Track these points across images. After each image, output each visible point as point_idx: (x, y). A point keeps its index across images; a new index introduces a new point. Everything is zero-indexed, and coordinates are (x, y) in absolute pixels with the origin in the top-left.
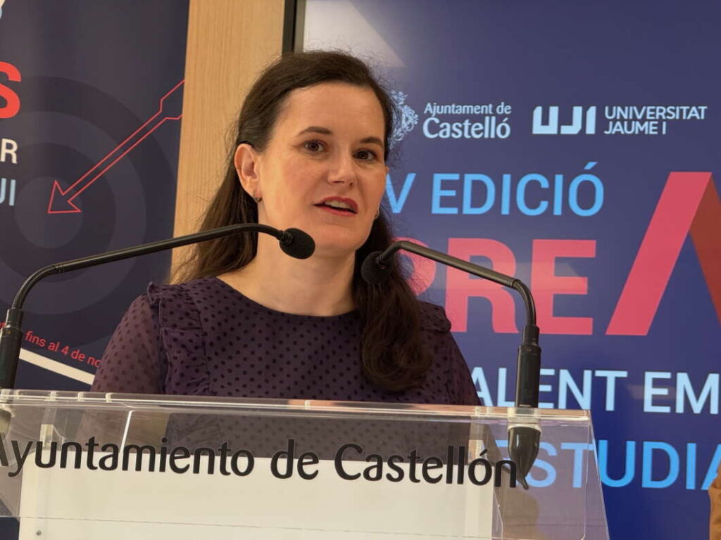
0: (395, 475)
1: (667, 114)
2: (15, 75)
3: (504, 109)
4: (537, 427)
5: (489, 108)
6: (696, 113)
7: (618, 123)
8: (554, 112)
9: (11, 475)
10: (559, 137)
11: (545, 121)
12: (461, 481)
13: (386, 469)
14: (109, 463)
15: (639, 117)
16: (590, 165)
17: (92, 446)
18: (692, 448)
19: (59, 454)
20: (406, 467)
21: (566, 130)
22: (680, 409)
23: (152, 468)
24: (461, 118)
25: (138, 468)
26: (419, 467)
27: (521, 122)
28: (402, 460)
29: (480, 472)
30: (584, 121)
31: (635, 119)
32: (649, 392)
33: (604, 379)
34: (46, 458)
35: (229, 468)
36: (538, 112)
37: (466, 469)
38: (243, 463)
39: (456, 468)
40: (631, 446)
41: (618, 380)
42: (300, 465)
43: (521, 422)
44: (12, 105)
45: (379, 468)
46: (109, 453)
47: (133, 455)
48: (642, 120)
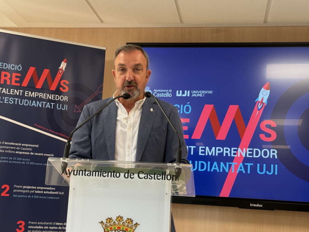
0: (151, 178)
1: (204, 92)
2: (67, 83)
3: (170, 91)
4: (181, 168)
6: (211, 92)
7: (194, 94)
8: (181, 91)
9: (68, 177)
10: (182, 97)
11: (179, 93)
12: (165, 179)
13: (149, 177)
14: (89, 175)
15: (199, 93)
16: (188, 103)
17: (85, 171)
18: (209, 163)
19: (78, 172)
20: (153, 176)
21: (183, 95)
22: (207, 154)
23: (98, 176)
24: (161, 93)
25: (95, 176)
26: (156, 176)
27: (174, 93)
28: (152, 175)
29: (169, 177)
30: (187, 94)
31: (198, 93)
32: (200, 151)
33: (191, 148)
34: (75, 173)
35: (115, 176)
36: (177, 92)
37: (166, 176)
38: (118, 175)
39: (164, 176)
40: (196, 162)
41: (194, 148)
42: (130, 175)
43: (177, 167)
44: (67, 89)
45: (147, 176)
46: (89, 172)
47: (94, 173)
48: (199, 94)
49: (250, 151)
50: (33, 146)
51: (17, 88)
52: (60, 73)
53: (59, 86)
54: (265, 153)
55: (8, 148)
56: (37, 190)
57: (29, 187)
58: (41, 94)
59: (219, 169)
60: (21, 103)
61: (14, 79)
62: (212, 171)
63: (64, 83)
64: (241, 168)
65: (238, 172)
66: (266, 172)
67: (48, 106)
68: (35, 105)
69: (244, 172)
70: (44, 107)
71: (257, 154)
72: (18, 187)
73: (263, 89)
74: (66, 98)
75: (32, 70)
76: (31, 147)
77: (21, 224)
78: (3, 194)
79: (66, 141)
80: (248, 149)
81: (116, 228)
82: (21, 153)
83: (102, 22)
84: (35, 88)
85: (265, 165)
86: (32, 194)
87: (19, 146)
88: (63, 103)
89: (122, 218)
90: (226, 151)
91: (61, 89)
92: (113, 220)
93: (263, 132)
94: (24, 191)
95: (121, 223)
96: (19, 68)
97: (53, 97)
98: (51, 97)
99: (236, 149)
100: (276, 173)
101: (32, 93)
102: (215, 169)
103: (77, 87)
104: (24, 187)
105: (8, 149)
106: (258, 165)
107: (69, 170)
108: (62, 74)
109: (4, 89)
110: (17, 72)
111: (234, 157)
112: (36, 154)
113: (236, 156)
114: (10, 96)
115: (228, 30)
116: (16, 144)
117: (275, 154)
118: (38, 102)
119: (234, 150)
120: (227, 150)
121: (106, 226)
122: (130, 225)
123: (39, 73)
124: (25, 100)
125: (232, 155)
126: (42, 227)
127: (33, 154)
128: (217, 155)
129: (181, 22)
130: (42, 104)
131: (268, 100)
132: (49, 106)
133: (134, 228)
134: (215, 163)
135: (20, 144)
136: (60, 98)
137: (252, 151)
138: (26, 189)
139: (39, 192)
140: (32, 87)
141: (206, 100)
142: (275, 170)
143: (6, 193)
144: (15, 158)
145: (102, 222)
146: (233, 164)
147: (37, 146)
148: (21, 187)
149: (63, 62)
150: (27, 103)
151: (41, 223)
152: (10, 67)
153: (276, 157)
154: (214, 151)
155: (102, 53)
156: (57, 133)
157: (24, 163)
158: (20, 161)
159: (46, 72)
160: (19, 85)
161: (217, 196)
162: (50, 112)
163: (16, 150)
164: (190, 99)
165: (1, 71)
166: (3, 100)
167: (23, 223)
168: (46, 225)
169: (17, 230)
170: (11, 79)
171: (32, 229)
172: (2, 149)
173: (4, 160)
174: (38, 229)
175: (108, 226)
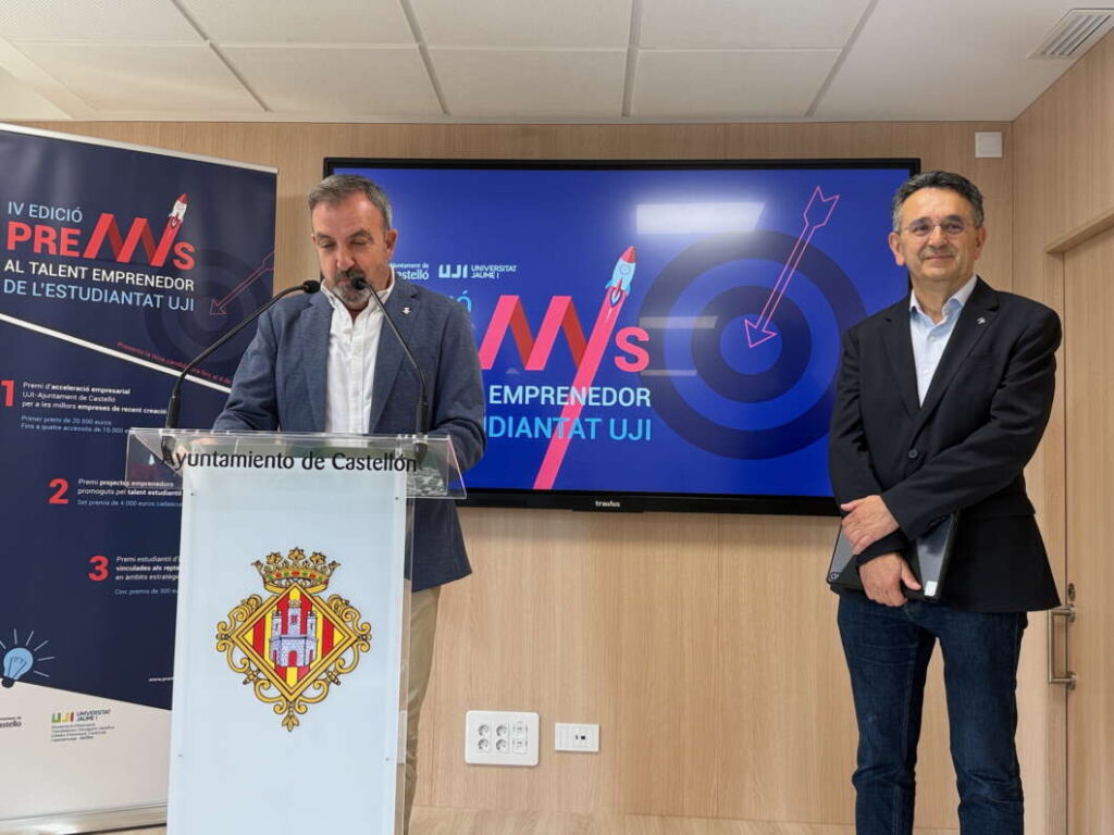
0: (360, 467)
1: (499, 269)
2: (191, 248)
3: (426, 266)
4: (426, 444)
5: (419, 265)
6: (512, 268)
7: (477, 273)
8: (448, 267)
9: (177, 469)
10: (451, 279)
11: (445, 272)
12: (391, 469)
13: (356, 464)
14: (224, 463)
15: (487, 270)
16: (465, 292)
17: (215, 455)
18: (511, 419)
19: (200, 458)
20: (365, 462)
21: (454, 276)
22: (506, 402)
23: (245, 466)
24: (406, 270)
25: (238, 465)
26: (372, 461)
27: (433, 271)
28: (364, 459)
29: (400, 464)
30: (462, 272)
31: (485, 271)
32: (492, 394)
34: (193, 462)
35: (282, 465)
36: (441, 267)
37: (394, 461)
38: (288, 462)
39: (388, 461)
42: (316, 463)
43: (418, 441)
44: (191, 263)
45: (353, 463)
46: (224, 458)
47: (236, 459)
48: (490, 272)
49: (594, 392)
50: (118, 392)
51: (73, 262)
52: (173, 228)
53: (172, 255)
54: (627, 397)
55: (58, 397)
56: (131, 488)
57: (115, 483)
58: (130, 276)
59: (533, 431)
60: (85, 296)
61: (65, 242)
62: (517, 435)
64: (577, 429)
65: (570, 437)
66: (627, 436)
67: (148, 300)
68: (117, 299)
69: (583, 437)
70: (138, 304)
71: (610, 398)
72: (88, 482)
73: (621, 262)
74: (188, 284)
75: (106, 220)
76: (112, 395)
77: (99, 563)
78: (55, 500)
80: (591, 389)
81: (290, 575)
82: (89, 408)
83: (266, 109)
84: (114, 261)
85: (625, 422)
86: (119, 498)
87: (85, 394)
88: (184, 295)
89: (301, 552)
90: (546, 394)
91: (177, 263)
92: (282, 558)
93: (622, 353)
94: (102, 492)
95: (301, 562)
96: (77, 216)
97: (158, 281)
98: (154, 281)
99: (567, 388)
100: (648, 438)
101: (108, 273)
102: (523, 431)
103: (213, 257)
104: (102, 483)
105: (60, 401)
106: (612, 421)
107: (178, 455)
108: (176, 229)
109: (43, 265)
110: (71, 225)
111: (563, 406)
112: (126, 410)
113: (566, 403)
114: (58, 281)
115: (547, 130)
116: (78, 389)
117: (646, 398)
118: (124, 294)
119: (563, 392)
120: (548, 392)
121: (268, 571)
122: (319, 568)
123: (122, 227)
124: (94, 290)
125: (559, 403)
126: (149, 568)
127: (118, 409)
128: (527, 402)
129: (445, 111)
130: (135, 298)
131: (632, 283)
132: (151, 303)
133: (329, 571)
134: (524, 421)
135: (87, 389)
136: (174, 283)
137: (600, 393)
138: (106, 487)
139: (138, 493)
140: (107, 260)
141: (504, 284)
142: (645, 430)
143: (61, 498)
144: (77, 421)
145: (258, 563)
146: (562, 420)
147: (127, 392)
148: (95, 482)
149: (178, 203)
150: (97, 296)
151: (146, 559)
152: (53, 213)
153: (648, 404)
154: (520, 395)
155: (269, 181)
156: (172, 363)
157: (97, 430)
158: (89, 426)
159: (139, 225)
160: (77, 254)
161: (529, 488)
163: (79, 402)
164: (468, 283)
165: (32, 223)
166: (43, 291)
167: (105, 561)
168: (156, 564)
169: (93, 576)
170: (57, 241)
171: (124, 573)
172: (47, 401)
173: (52, 425)
174: (139, 573)
175: (272, 570)
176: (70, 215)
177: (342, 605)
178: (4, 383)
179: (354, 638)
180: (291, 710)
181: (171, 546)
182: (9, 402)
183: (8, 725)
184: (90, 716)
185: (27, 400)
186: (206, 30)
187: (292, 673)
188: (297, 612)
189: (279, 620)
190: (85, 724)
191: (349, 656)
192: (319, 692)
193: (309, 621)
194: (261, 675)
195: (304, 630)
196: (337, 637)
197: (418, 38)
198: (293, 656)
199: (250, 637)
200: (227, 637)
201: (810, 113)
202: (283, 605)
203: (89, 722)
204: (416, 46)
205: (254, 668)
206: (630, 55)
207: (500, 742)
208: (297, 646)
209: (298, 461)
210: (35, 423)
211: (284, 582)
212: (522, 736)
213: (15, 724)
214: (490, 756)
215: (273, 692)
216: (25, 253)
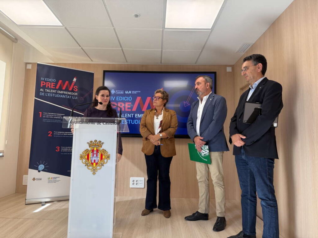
1: (137, 92)
2: (77, 87)
3: (123, 91)
4: (121, 120)
5: (121, 91)
6: (139, 92)
7: (133, 92)
8: (127, 91)
9: (73, 124)
10: (128, 94)
12: (114, 124)
16: (131, 96)
17: (80, 122)
18: (139, 121)
20: (109, 123)
22: (138, 117)
23: (85, 124)
24: (119, 92)
27: (124, 92)
29: (116, 124)
30: (130, 92)
32: (136, 116)
34: (76, 123)
38: (94, 123)
40: (134, 121)
41: (133, 115)
42: (99, 123)
43: (119, 119)
44: (77, 90)
45: (107, 123)
46: (82, 122)
47: (84, 122)
48: (135, 92)
50: (62, 114)
51: (54, 89)
52: (73, 83)
56: (64, 133)
57: (61, 132)
58: (65, 92)
60: (56, 96)
63: (75, 87)
68: (62, 97)
70: (66, 98)
72: (56, 132)
74: (76, 94)
75: (60, 81)
76: (61, 115)
77: (58, 148)
78: (49, 135)
79: (71, 110)
82: (56, 118)
83: (92, 61)
84: (62, 89)
86: (62, 135)
87: (56, 115)
88: (75, 96)
89: (96, 141)
91: (74, 90)
92: (93, 142)
94: (59, 134)
95: (96, 143)
96: (55, 80)
98: (70, 93)
101: (61, 92)
103: (81, 89)
104: (59, 132)
105: (51, 116)
109: (48, 90)
110: (53, 82)
114: (51, 93)
115: (146, 66)
116: (54, 114)
118: (64, 96)
121: (90, 144)
123: (63, 83)
124: (58, 95)
127: (62, 118)
129: (127, 62)
130: (66, 96)
132: (69, 97)
133: (102, 144)
136: (73, 94)
138: (59, 133)
139: (66, 134)
140: (60, 89)
141: (138, 95)
143: (51, 135)
144: (54, 120)
145: (88, 143)
147: (64, 115)
148: (57, 132)
149: (75, 78)
151: (67, 147)
152: (50, 80)
155: (92, 74)
157: (58, 122)
158: (56, 121)
159: (67, 82)
160: (54, 88)
162: (69, 100)
163: (54, 117)
164: (131, 94)
165: (46, 82)
166: (48, 95)
167: (59, 148)
168: (69, 148)
169: (56, 150)
170: (51, 85)
171: (63, 150)
172: (48, 116)
173: (49, 121)
174: (66, 150)
175: (91, 144)
176: (53, 80)
177: (104, 151)
178: (40, 112)
179: (107, 157)
180: (94, 172)
181: (71, 145)
182: (41, 116)
183: (39, 180)
184: (56, 178)
185: (44, 116)
186: (81, 45)
187: (94, 164)
188: (96, 152)
189: (92, 154)
190: (54, 180)
191: (106, 161)
192: (99, 168)
193: (98, 154)
194: (88, 164)
195: (97, 156)
196: (103, 157)
197: (121, 47)
198: (95, 161)
199: (86, 157)
200: (82, 157)
201: (196, 63)
202: (93, 151)
203: (55, 179)
204: (121, 49)
205: (87, 163)
206: (162, 51)
207: (137, 183)
208: (96, 159)
209: (96, 123)
210: (45, 120)
211: (93, 146)
212: (141, 182)
213: (41, 180)
214: (135, 186)
215: (91, 168)
216: (44, 87)
